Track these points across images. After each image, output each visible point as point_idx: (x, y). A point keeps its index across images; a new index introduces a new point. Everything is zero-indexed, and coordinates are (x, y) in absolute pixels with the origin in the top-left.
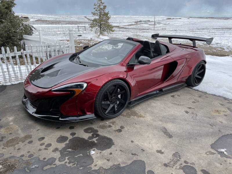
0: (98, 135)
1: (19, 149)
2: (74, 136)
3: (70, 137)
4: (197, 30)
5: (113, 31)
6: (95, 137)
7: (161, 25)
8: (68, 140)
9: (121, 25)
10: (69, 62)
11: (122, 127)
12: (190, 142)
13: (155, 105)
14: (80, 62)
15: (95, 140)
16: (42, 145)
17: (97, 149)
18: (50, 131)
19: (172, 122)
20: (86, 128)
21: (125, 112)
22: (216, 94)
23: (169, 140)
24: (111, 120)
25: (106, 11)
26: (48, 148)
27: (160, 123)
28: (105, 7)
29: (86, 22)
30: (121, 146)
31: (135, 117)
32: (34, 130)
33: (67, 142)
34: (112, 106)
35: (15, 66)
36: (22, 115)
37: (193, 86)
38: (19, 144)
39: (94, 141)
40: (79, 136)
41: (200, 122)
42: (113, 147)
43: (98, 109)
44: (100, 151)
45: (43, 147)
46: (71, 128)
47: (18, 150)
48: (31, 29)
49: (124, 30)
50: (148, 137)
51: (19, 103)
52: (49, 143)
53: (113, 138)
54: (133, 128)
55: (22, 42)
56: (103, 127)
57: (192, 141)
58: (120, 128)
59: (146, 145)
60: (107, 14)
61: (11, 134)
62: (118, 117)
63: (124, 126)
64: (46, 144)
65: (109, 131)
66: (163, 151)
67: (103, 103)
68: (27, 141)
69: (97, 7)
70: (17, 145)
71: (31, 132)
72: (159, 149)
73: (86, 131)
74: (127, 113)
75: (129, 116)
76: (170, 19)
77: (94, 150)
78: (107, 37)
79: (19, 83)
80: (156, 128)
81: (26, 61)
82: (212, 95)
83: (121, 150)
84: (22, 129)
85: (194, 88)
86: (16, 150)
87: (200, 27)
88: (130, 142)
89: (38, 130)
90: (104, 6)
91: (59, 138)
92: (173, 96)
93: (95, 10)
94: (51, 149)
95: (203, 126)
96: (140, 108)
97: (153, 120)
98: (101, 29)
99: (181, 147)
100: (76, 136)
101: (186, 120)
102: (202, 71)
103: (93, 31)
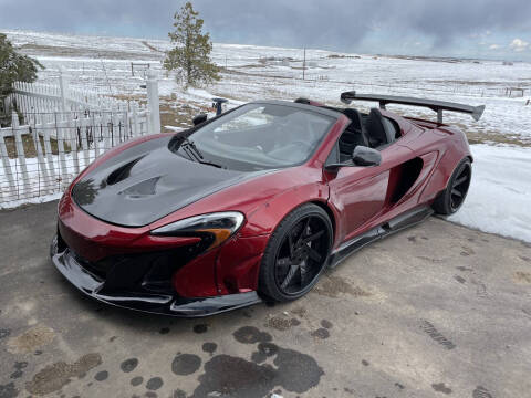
0: (274, 349)
2: (215, 354)
3: (205, 357)
5: (218, 79)
6: (270, 354)
8: (203, 364)
9: (230, 65)
11: (326, 324)
12: (499, 358)
13: (382, 262)
14: (202, 158)
15: (270, 361)
16: (136, 381)
17: (284, 387)
18: (146, 340)
19: (438, 306)
20: (237, 328)
21: (320, 282)
22: (501, 234)
23: (450, 353)
24: (293, 306)
25: (203, 34)
26: (157, 392)
27: (411, 309)
28: (200, 22)
29: (146, 55)
30: (343, 378)
31: (348, 294)
32: (102, 340)
33: (201, 371)
34: (294, 268)
36: (56, 296)
37: (446, 214)
38: (72, 384)
39: (270, 366)
40: (227, 354)
41: (500, 303)
42: (323, 380)
43: (267, 279)
44: (295, 394)
45: (142, 389)
46: (200, 329)
50: (398, 348)
52: (154, 376)
53: (314, 356)
54: (351, 324)
56: (279, 325)
57: (501, 355)
58: (321, 327)
59: (402, 371)
60: (207, 37)
61: (39, 353)
63: (331, 321)
64: (147, 379)
65: (297, 337)
66: (447, 385)
67: (279, 262)
68: (92, 373)
69: (181, 21)
70: (66, 387)
71: (95, 346)
72: (438, 381)
73: (241, 336)
74: (324, 285)
75: (331, 291)
76: (337, 57)
77: (279, 392)
80: (407, 323)
81: (40, 150)
82: (495, 235)
83: (347, 390)
84: (67, 338)
85: (450, 218)
88: (361, 365)
89: (112, 340)
90: (198, 21)
91: (176, 358)
92: (412, 239)
93: (176, 28)
94: (165, 393)
96: (351, 271)
97: (392, 302)
98: (189, 74)
99: (482, 371)
100: (218, 352)
101: (466, 301)
102: (464, 179)
103: (172, 77)
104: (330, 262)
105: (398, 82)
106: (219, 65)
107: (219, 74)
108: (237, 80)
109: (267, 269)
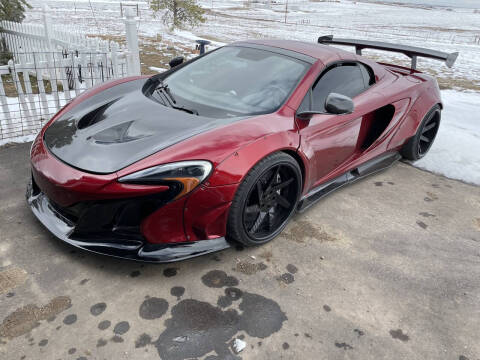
0: (239, 294)
1: (44, 343)
2: (183, 298)
3: (173, 301)
5: (203, 20)
6: (237, 298)
7: (299, 12)
8: (170, 309)
10: (143, 97)
11: (292, 269)
12: (456, 305)
13: (348, 207)
14: (175, 102)
16: (104, 325)
17: (248, 332)
18: (116, 284)
19: (401, 252)
20: (205, 271)
21: (289, 227)
22: (464, 179)
24: (261, 250)
26: (123, 336)
27: (374, 254)
30: (305, 323)
31: (314, 239)
32: (73, 282)
33: (168, 315)
34: (263, 215)
36: (31, 237)
37: (412, 159)
38: (41, 328)
39: (235, 311)
40: (194, 298)
41: (460, 250)
42: (285, 325)
44: (257, 339)
45: (109, 333)
46: (170, 272)
47: (40, 344)
50: (360, 293)
51: (14, 203)
52: (122, 320)
53: (278, 301)
54: (316, 270)
56: (247, 269)
57: (459, 302)
58: (287, 272)
59: (361, 316)
61: (11, 295)
62: (276, 241)
63: (296, 266)
64: (114, 323)
65: (263, 281)
66: (405, 332)
67: (248, 210)
68: (61, 317)
70: (34, 330)
71: (67, 289)
72: (396, 327)
73: (209, 280)
74: (292, 230)
75: (298, 236)
77: (242, 338)
79: (7, 146)
80: (371, 269)
82: (459, 181)
83: (307, 336)
84: (39, 280)
85: (416, 163)
86: (37, 347)
87: (377, 23)
88: (323, 311)
89: (83, 282)
91: (144, 302)
92: (379, 184)
94: (131, 337)
95: (468, 261)
96: (318, 215)
97: (356, 247)
98: (175, 14)
99: (440, 318)
100: (186, 296)
101: (428, 247)
102: (433, 125)
103: (159, 19)
104: (299, 207)
105: (375, 27)
106: (204, 7)
107: (204, 16)
108: (221, 22)
109: (235, 216)
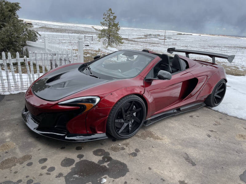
0: (110, 159)
1: (16, 172)
2: (82, 159)
3: (77, 160)
4: (208, 48)
5: (122, 43)
6: (106, 162)
7: (172, 40)
8: (75, 163)
9: (130, 38)
10: (79, 73)
11: (137, 151)
12: (217, 172)
13: (173, 125)
14: (91, 73)
15: (106, 164)
16: (43, 168)
17: (109, 176)
18: (53, 151)
19: (194, 147)
20: (95, 149)
21: (140, 132)
22: (238, 117)
23: (193, 168)
24: (124, 142)
25: (116, 23)
26: (51, 173)
27: (180, 147)
28: (115, 17)
29: (93, 33)
30: (137, 174)
31: (152, 139)
32: (35, 149)
33: (74, 166)
34: (126, 125)
35: (16, 74)
36: (21, 130)
37: (212, 106)
38: (16, 166)
39: (105, 166)
40: (87, 159)
41: (225, 148)
42: (127, 174)
43: (110, 128)
44: (112, 179)
45: (45, 171)
46: (78, 148)
47: (14, 173)
48: (36, 36)
49: (133, 43)
50: (168, 163)
51: (18, 116)
52: (52, 166)
53: (127, 164)
54: (149, 151)
55: (24, 48)
56: (115, 149)
57: (218, 171)
58: (135, 152)
59: (166, 173)
60: (117, 24)
61: (7, 152)
62: (132, 138)
63: (140, 149)
64: (48, 167)
65: (122, 155)
66: (186, 182)
67: (117, 121)
68: (26, 163)
69: (106, 17)
70: (13, 167)
71: (31, 152)
72: (182, 179)
73: (96, 153)
74: (142, 134)
75: (144, 137)
76: (181, 34)
77: (105, 178)
78: (115, 48)
79: (20, 93)
81: (28, 69)
82: (234, 117)
83: (137, 179)
84: (20, 148)
85: (214, 108)
87: (211, 45)
88: (148, 169)
89: (39, 150)
90: (114, 17)
91: (64, 160)
92: (191, 116)
93: (104, 20)
94: (54, 173)
95: (229, 153)
96: (156, 129)
97: (171, 143)
98: (109, 40)
99: (206, 177)
100: (84, 158)
101: (209, 145)
102: (223, 90)
103: (101, 43)
